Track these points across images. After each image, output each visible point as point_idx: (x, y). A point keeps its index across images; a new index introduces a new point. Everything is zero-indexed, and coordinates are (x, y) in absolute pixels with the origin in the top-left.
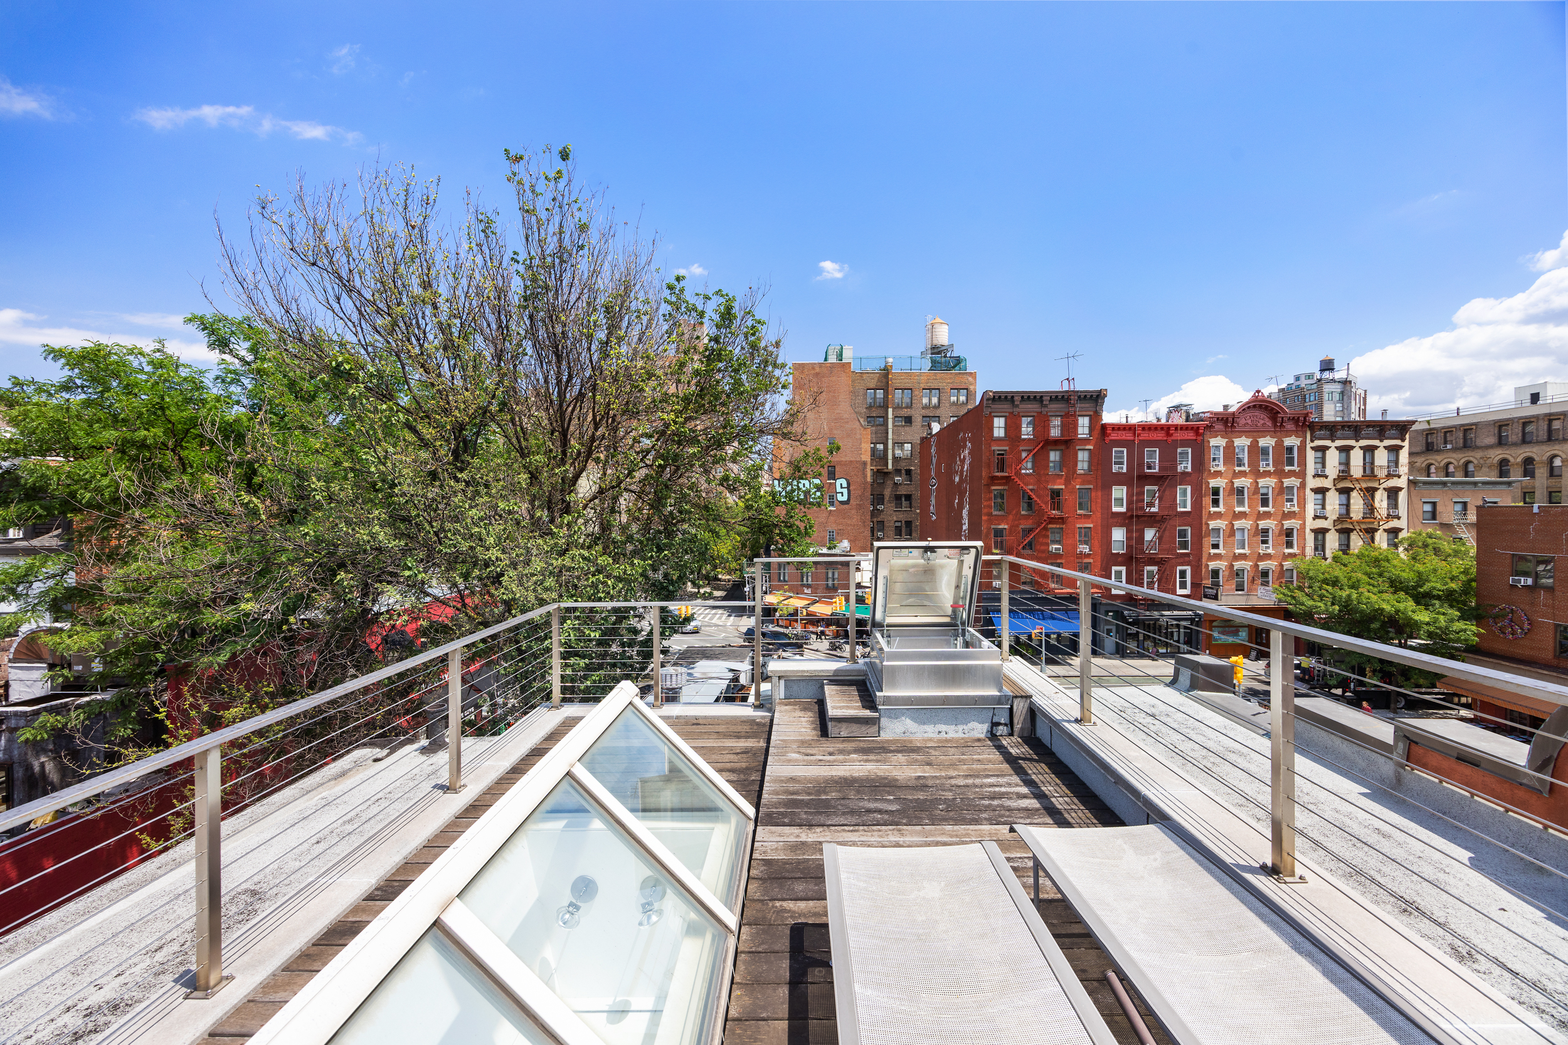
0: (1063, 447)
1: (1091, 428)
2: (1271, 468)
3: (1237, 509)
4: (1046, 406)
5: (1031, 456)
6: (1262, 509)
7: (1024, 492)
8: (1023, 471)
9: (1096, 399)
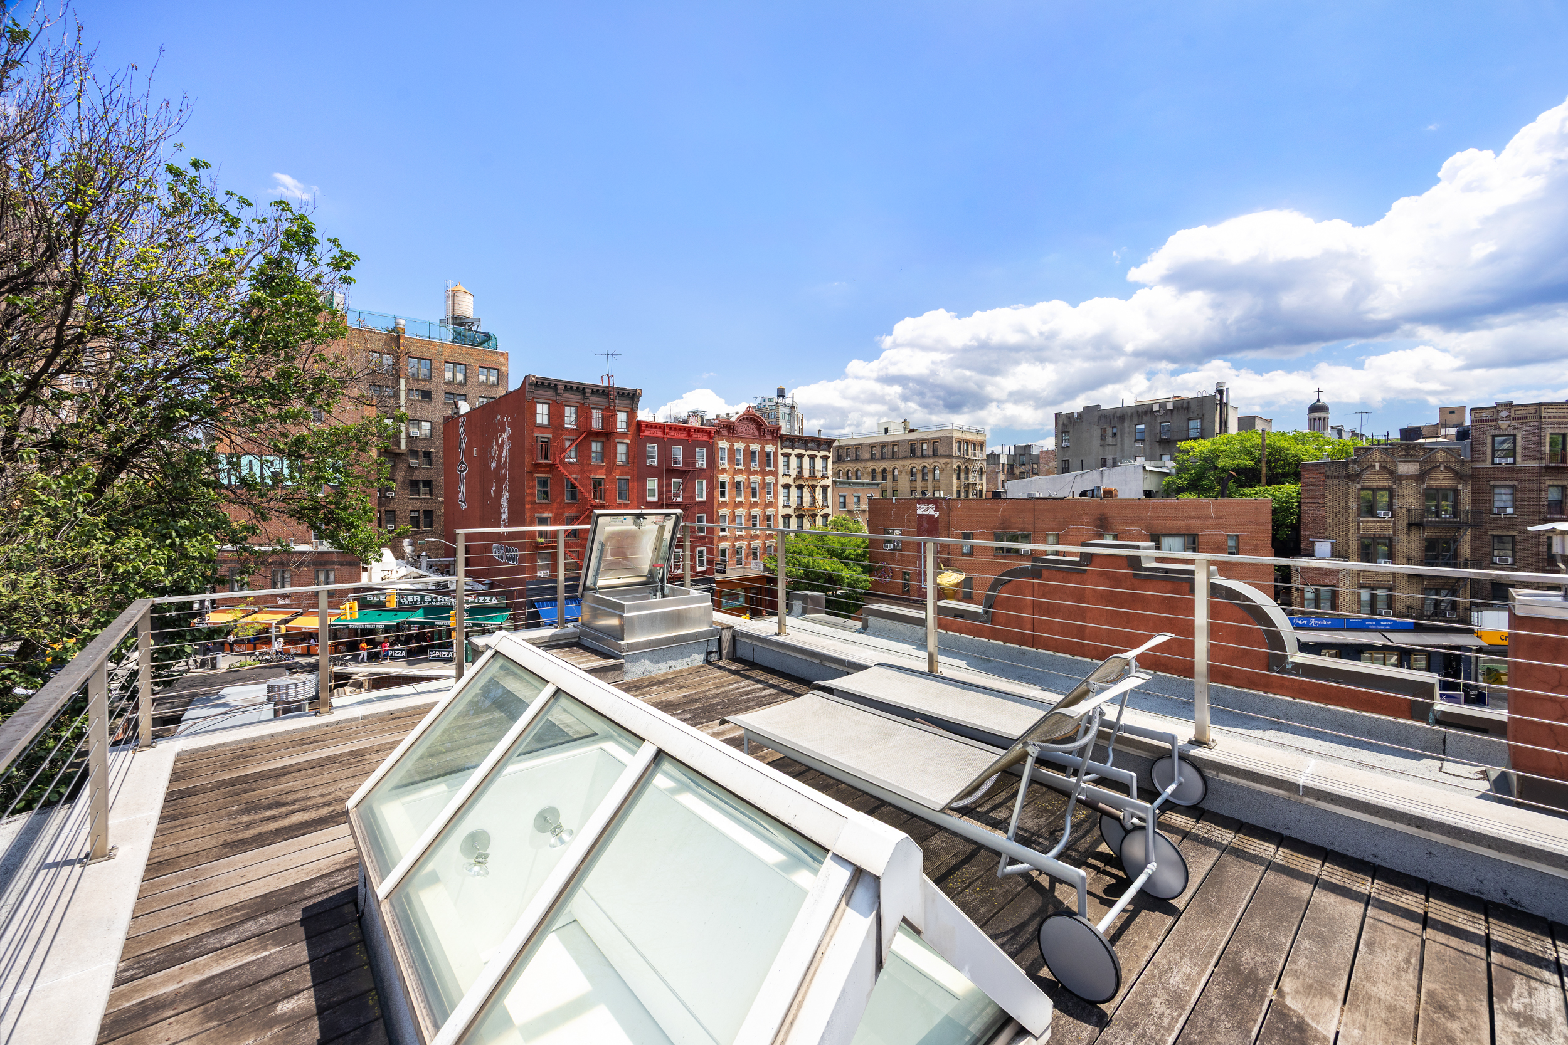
0: (604, 439)
1: (628, 424)
2: (758, 468)
3: (738, 500)
4: (588, 398)
5: (574, 445)
6: (753, 500)
7: (568, 480)
8: (567, 460)
9: (632, 397)
